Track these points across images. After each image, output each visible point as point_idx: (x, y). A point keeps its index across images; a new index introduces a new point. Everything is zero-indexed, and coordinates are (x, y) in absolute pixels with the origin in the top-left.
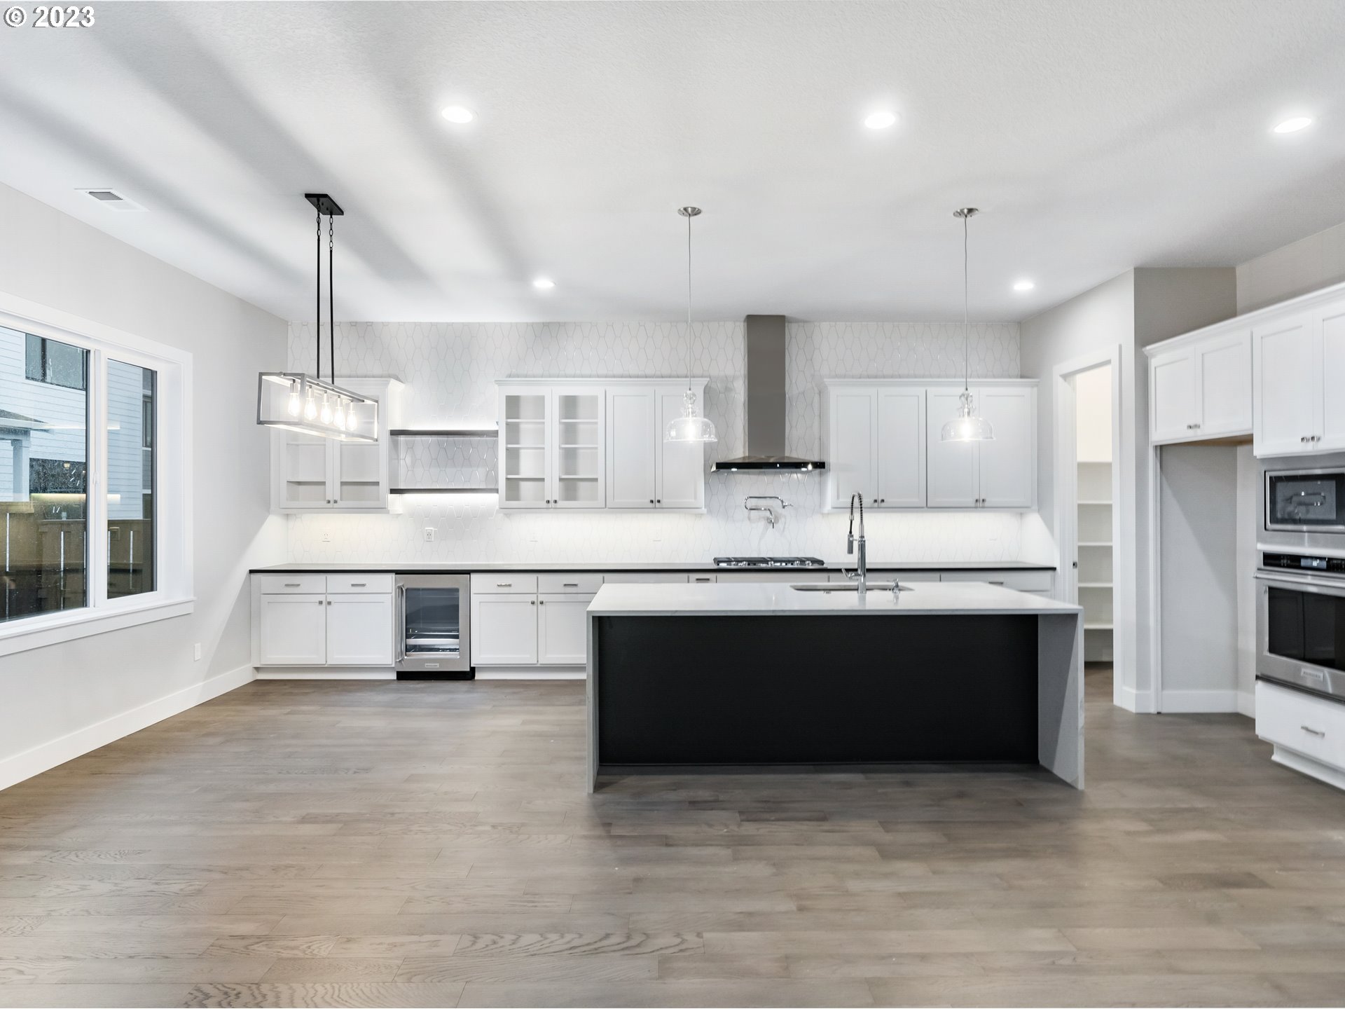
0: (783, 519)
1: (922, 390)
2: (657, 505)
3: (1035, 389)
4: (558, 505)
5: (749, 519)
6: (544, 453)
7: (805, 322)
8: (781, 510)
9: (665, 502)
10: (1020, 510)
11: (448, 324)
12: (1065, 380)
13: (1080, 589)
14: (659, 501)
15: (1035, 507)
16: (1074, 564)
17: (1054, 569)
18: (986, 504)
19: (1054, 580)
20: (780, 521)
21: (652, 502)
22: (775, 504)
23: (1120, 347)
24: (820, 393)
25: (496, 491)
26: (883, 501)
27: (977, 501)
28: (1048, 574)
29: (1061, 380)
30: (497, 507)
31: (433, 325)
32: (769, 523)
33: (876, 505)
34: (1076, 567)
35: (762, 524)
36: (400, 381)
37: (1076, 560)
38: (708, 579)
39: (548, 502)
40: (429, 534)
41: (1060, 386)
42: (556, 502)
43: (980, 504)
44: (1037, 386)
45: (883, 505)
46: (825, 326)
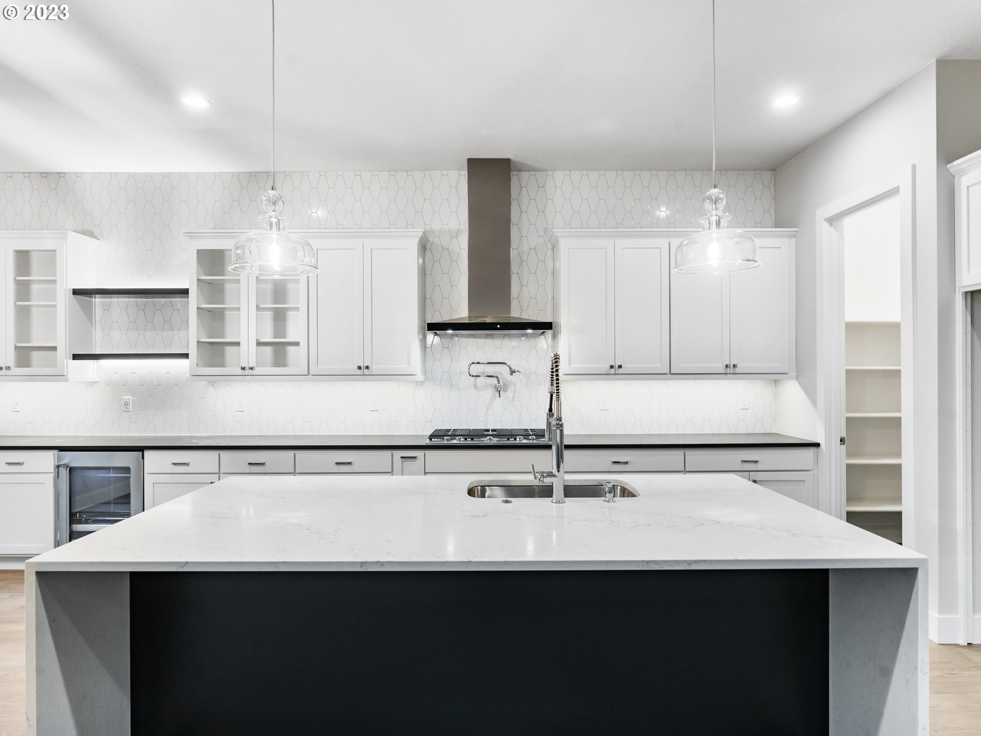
0: (512, 387)
1: (666, 241)
2: (366, 372)
3: (794, 239)
4: (255, 372)
5: (475, 386)
6: (240, 314)
7: (535, 170)
8: (509, 377)
9: (375, 369)
10: (774, 377)
11: (147, 175)
12: (831, 225)
13: (849, 467)
14: (367, 367)
15: (794, 374)
16: (841, 441)
17: (817, 445)
18: (738, 370)
19: (817, 457)
20: (509, 389)
21: (360, 368)
22: (504, 370)
23: (914, 167)
24: (553, 248)
25: (186, 356)
26: (620, 367)
27: (727, 366)
28: (811, 451)
29: (826, 224)
30: (188, 375)
31: (130, 175)
32: (496, 391)
33: (612, 371)
34: (844, 444)
35: (490, 392)
36: (95, 237)
37: (844, 435)
38: (414, 458)
39: (243, 369)
40: (126, 404)
41: (824, 231)
42: (251, 369)
43: (730, 370)
44: (795, 237)
45: (621, 371)
46: (559, 174)
